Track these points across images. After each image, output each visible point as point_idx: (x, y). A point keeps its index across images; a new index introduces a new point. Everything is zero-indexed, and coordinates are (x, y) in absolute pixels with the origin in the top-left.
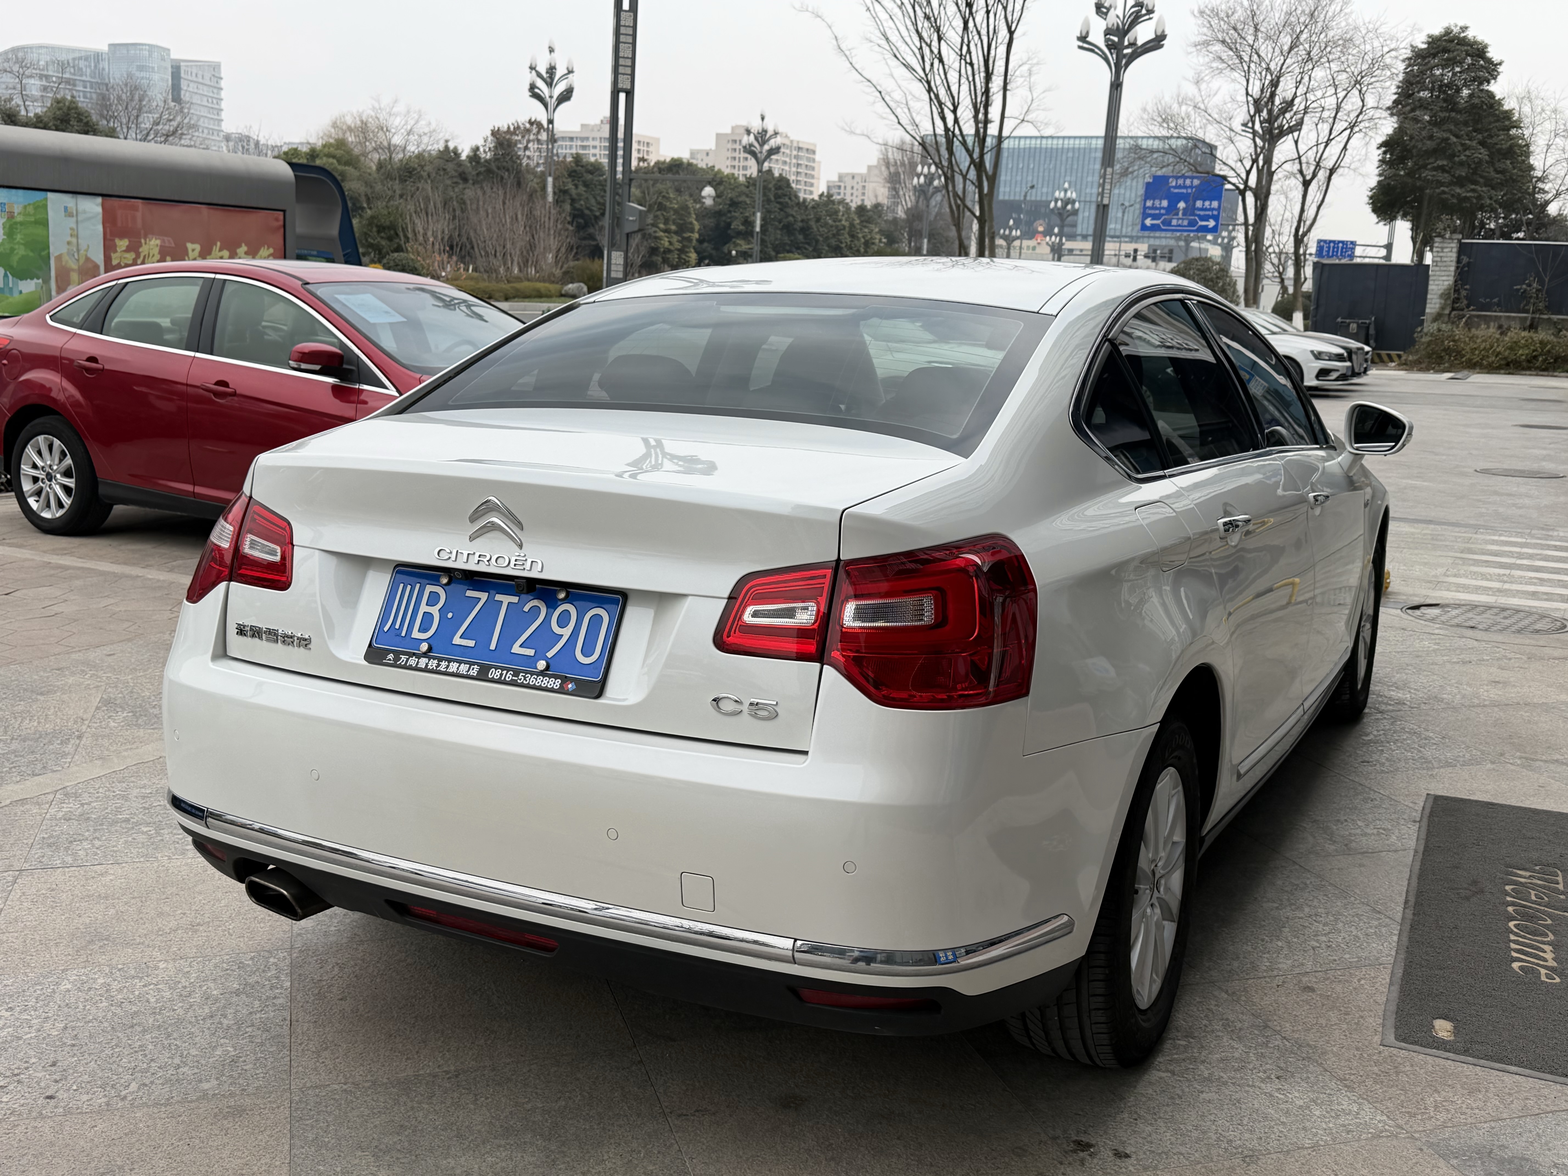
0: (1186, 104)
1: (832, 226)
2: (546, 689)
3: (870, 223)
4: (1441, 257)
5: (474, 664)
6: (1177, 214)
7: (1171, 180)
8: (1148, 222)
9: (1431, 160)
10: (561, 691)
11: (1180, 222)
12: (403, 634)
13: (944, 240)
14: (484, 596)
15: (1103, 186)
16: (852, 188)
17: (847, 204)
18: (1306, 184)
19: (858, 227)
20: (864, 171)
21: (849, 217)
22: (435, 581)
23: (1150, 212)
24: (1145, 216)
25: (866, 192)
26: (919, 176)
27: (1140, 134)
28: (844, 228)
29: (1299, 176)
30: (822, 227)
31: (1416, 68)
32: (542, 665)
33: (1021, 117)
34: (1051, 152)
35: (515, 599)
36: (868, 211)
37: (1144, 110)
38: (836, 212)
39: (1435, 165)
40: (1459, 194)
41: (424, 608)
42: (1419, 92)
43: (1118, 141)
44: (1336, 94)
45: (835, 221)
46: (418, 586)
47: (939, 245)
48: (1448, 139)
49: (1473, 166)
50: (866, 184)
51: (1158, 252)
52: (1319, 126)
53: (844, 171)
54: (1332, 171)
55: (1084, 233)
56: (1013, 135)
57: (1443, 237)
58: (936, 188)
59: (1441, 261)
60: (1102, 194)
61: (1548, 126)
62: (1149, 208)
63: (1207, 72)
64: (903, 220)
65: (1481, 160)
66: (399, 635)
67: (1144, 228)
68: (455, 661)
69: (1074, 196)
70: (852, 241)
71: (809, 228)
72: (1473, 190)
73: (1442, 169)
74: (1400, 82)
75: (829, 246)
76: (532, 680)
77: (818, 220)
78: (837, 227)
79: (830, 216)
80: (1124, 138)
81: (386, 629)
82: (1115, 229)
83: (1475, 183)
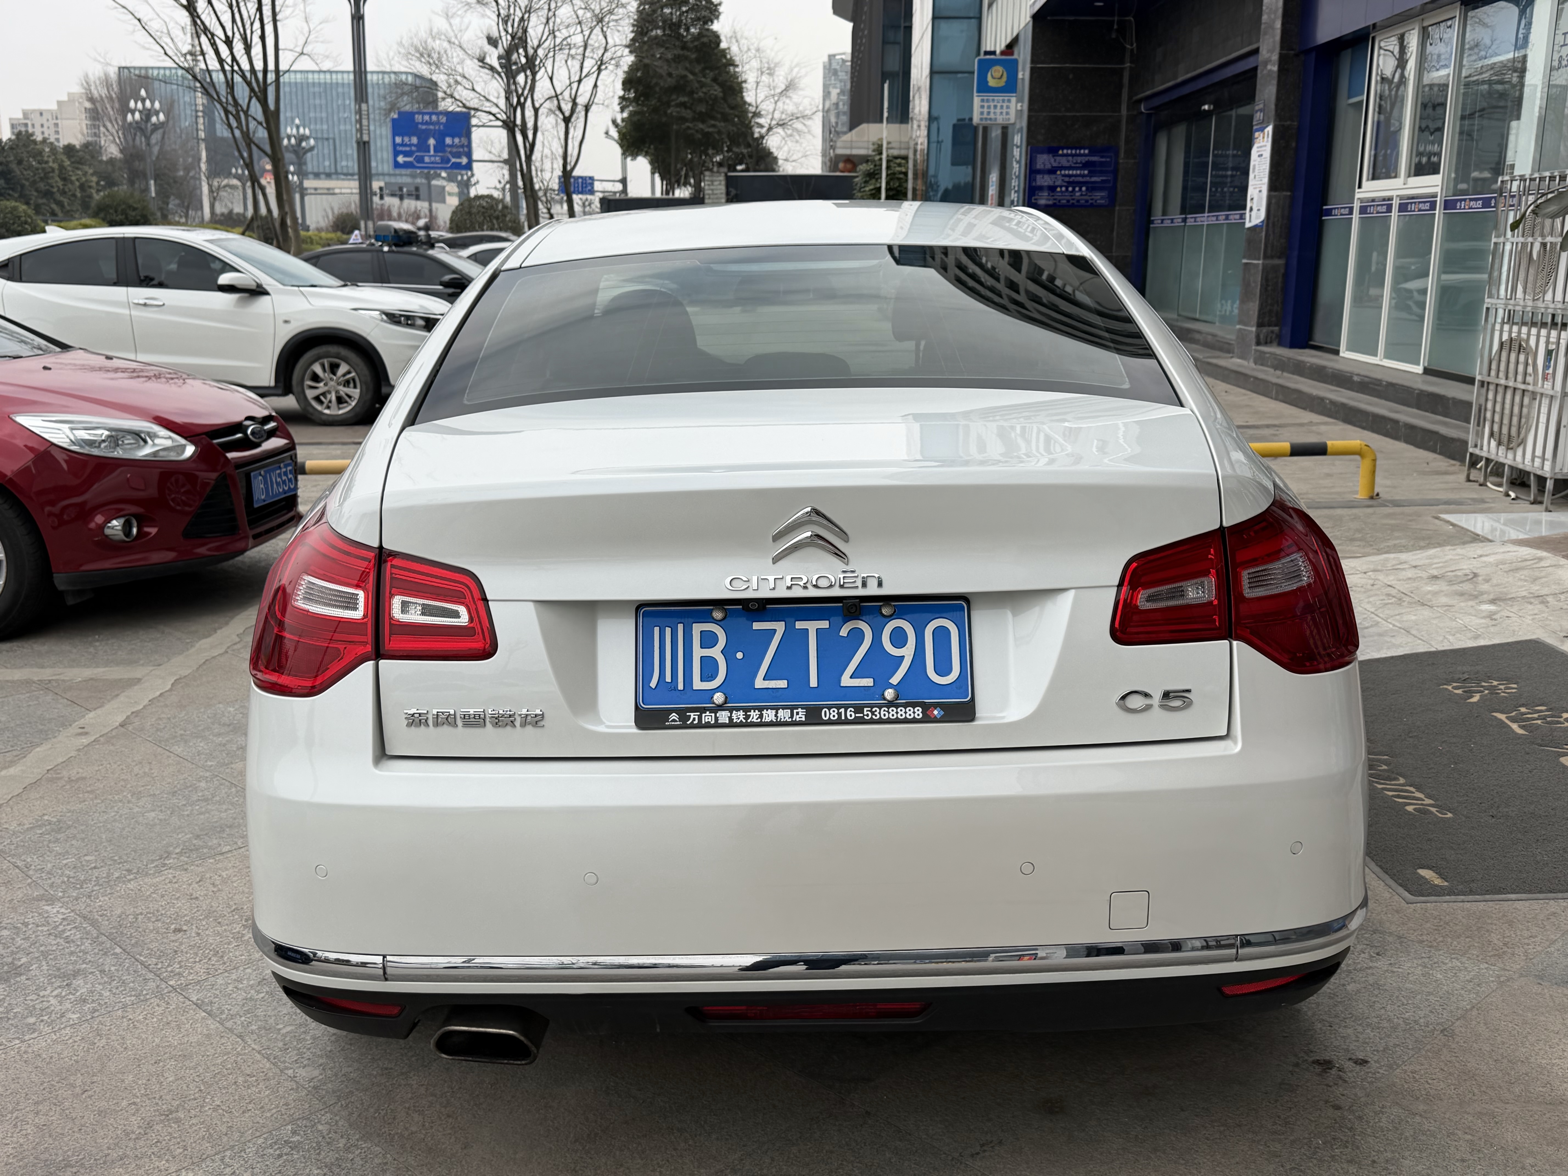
0: (440, 39)
1: (37, 169)
2: (906, 721)
3: (82, 164)
4: (712, 190)
5: (796, 707)
6: (429, 151)
7: (416, 116)
8: (401, 159)
9: (674, 97)
10: (927, 719)
11: (433, 159)
12: (681, 687)
13: (171, 181)
14: (780, 627)
15: (360, 121)
16: (42, 126)
17: (52, 143)
18: (567, 120)
19: (69, 168)
20: (54, 107)
21: (56, 158)
22: (707, 618)
23: (401, 149)
24: (396, 153)
25: (60, 130)
26: (133, 112)
27: (403, 69)
28: (53, 170)
29: (558, 112)
30: (26, 170)
31: (647, 7)
32: (889, 694)
33: (299, 49)
34: (326, 87)
35: (825, 624)
36: (78, 151)
37: (400, 44)
38: (40, 153)
39: (678, 101)
40: (702, 130)
41: (698, 652)
42: (652, 30)
43: (369, 77)
44: (582, 31)
45: (39, 163)
46: (680, 627)
47: (166, 186)
48: (685, 76)
49: (711, 102)
50: (59, 121)
51: (405, 190)
52: (569, 62)
53: (30, 106)
54: (587, 108)
55: (316, 170)
56: (292, 69)
57: (711, 170)
58: (154, 124)
59: (713, 194)
60: (360, 130)
61: (755, 64)
62: (399, 145)
63: (459, 6)
64: (120, 160)
65: (716, 96)
66: (676, 688)
67: (397, 165)
68: (767, 708)
69: (307, 132)
70: (64, 185)
71: (10, 171)
72: (714, 126)
73: (683, 105)
74: (635, 20)
75: (37, 190)
76: (883, 713)
77: (20, 162)
78: (43, 169)
79: (34, 157)
80: (372, 72)
81: (653, 684)
82: (347, 166)
83: (713, 118)
